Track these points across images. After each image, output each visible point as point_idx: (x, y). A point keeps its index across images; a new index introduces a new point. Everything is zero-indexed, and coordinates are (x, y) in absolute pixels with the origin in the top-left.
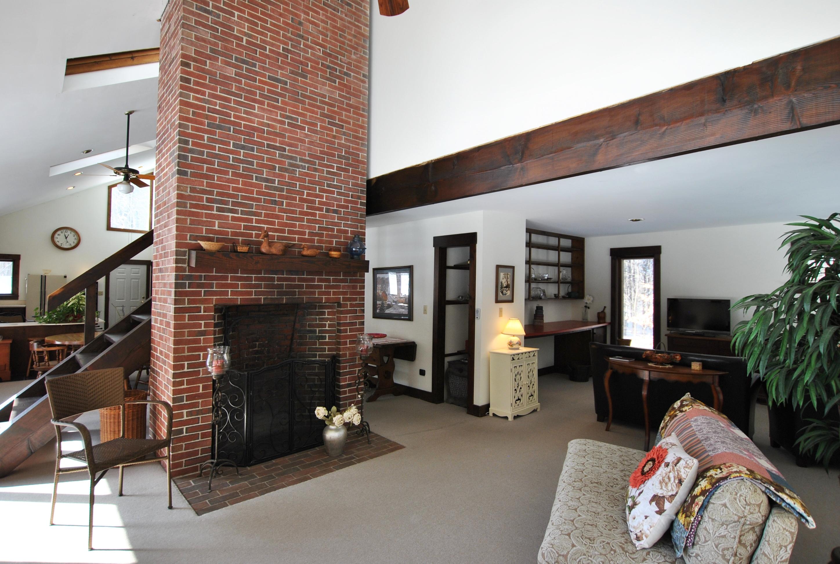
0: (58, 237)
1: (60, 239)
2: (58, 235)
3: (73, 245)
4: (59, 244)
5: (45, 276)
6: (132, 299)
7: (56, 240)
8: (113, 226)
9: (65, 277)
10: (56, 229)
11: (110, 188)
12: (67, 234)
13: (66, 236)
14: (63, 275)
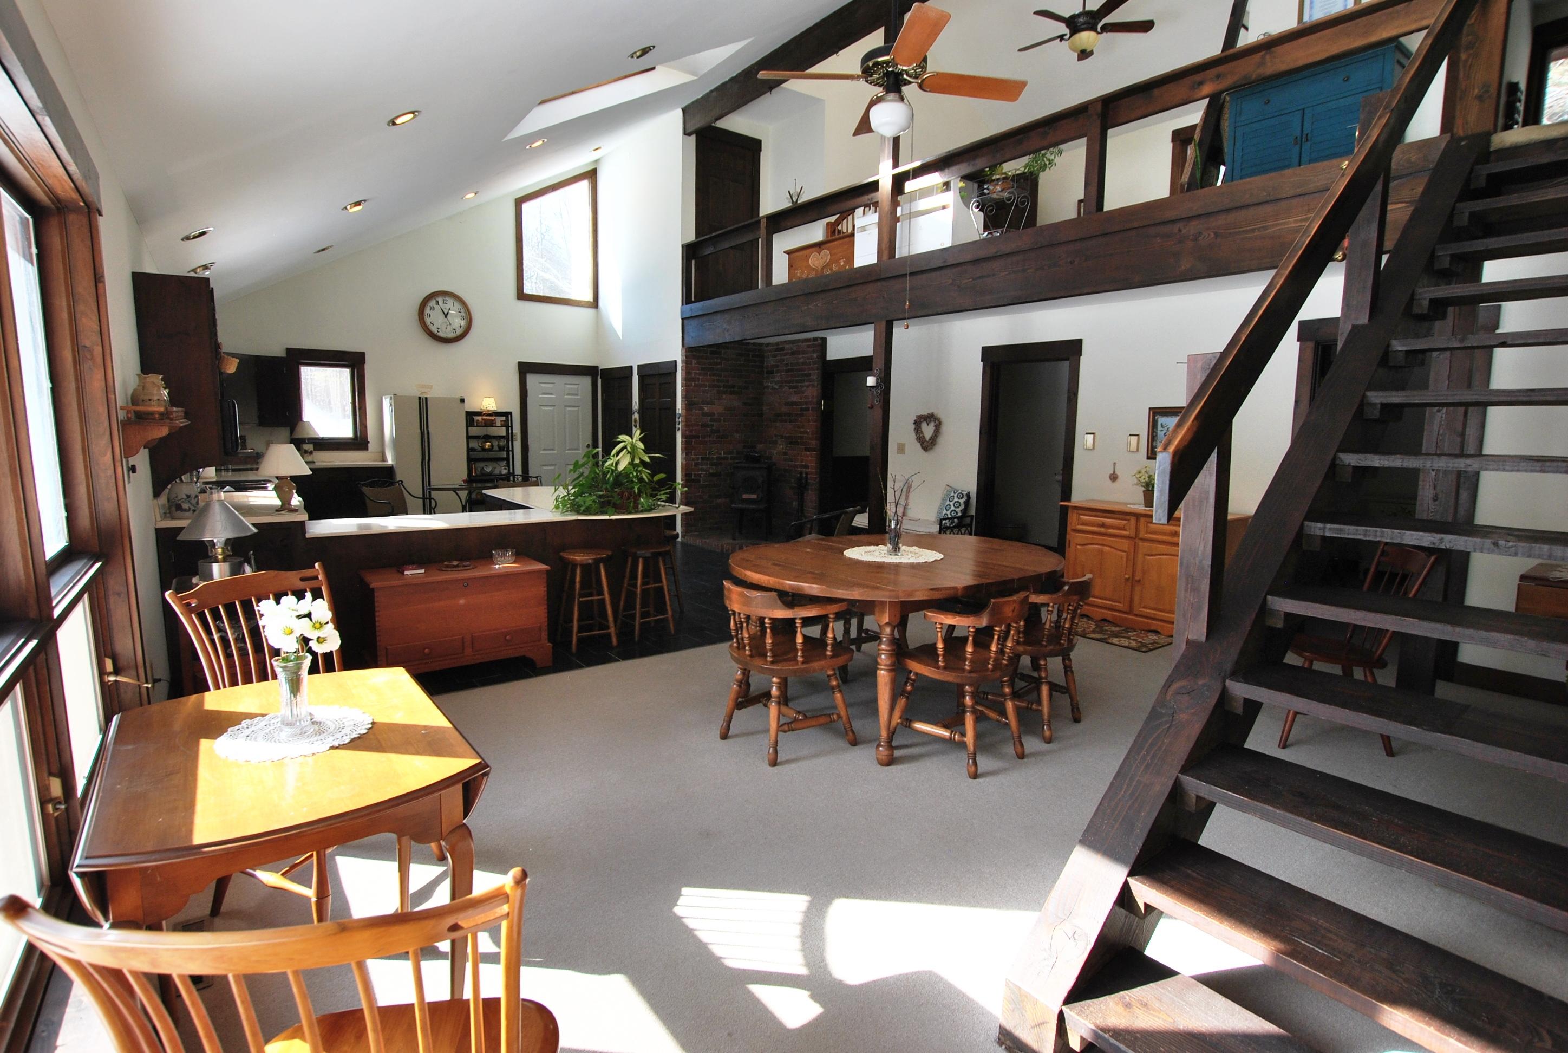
0: (431, 312)
1: (435, 320)
2: (431, 308)
3: (459, 331)
4: (434, 329)
5: (426, 398)
6: (569, 450)
7: (428, 321)
8: (528, 289)
9: (462, 401)
10: (425, 296)
11: (519, 202)
12: (446, 308)
13: (446, 313)
14: (458, 396)
